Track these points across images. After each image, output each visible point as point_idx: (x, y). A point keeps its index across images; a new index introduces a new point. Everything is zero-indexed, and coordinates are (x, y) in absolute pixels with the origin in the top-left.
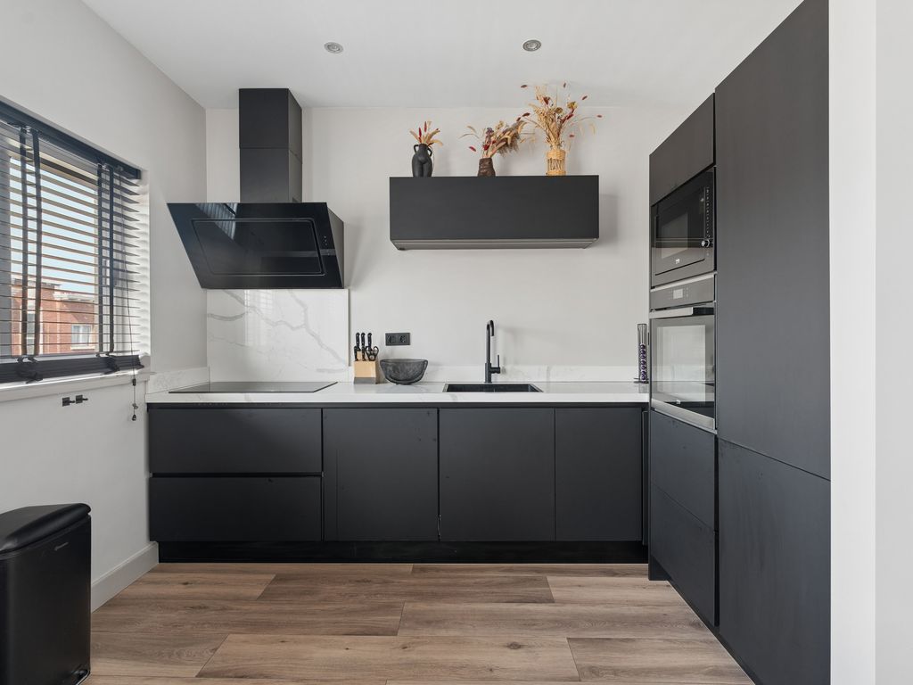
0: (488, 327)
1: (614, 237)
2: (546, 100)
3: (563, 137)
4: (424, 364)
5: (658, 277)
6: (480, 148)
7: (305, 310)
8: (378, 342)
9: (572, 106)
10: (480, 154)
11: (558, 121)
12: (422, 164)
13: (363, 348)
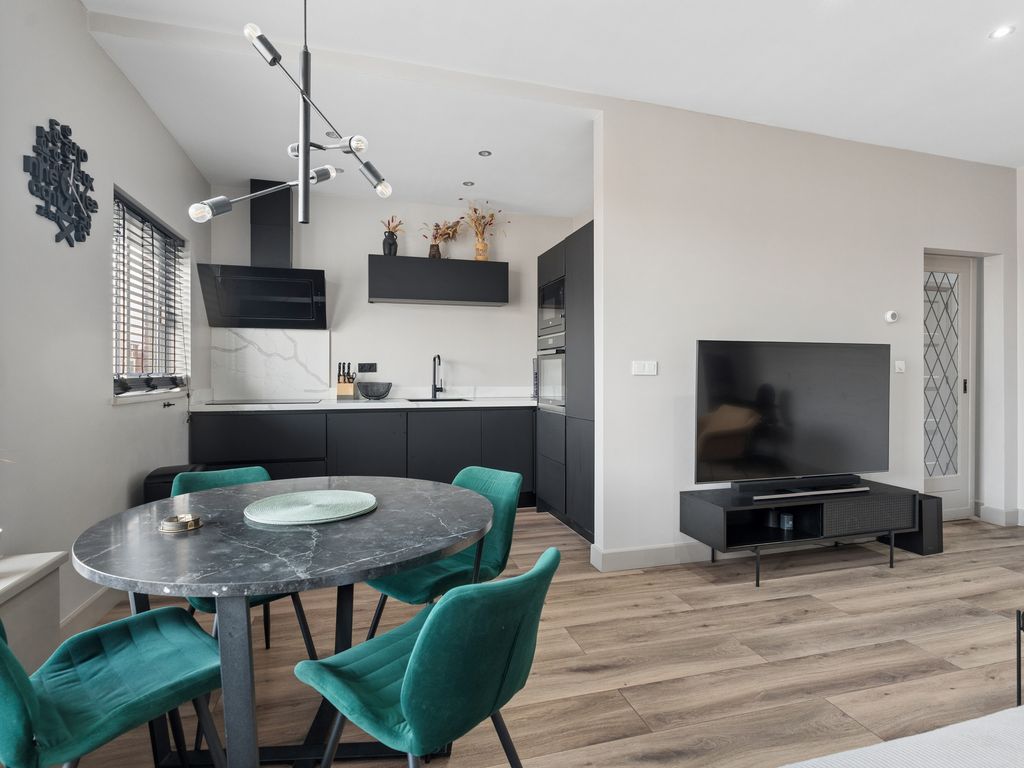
0: (434, 359)
1: (518, 299)
2: (475, 211)
3: (486, 235)
4: (389, 385)
5: (543, 330)
6: (430, 237)
7: (295, 346)
8: (354, 369)
9: (492, 216)
10: (430, 241)
11: (484, 224)
12: (391, 245)
13: (345, 375)
